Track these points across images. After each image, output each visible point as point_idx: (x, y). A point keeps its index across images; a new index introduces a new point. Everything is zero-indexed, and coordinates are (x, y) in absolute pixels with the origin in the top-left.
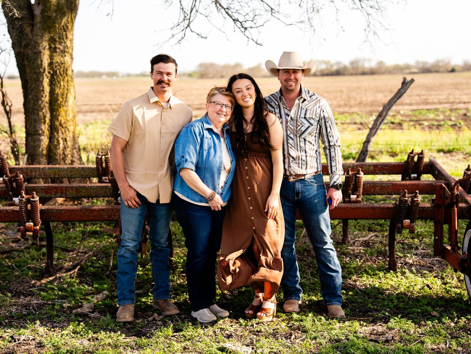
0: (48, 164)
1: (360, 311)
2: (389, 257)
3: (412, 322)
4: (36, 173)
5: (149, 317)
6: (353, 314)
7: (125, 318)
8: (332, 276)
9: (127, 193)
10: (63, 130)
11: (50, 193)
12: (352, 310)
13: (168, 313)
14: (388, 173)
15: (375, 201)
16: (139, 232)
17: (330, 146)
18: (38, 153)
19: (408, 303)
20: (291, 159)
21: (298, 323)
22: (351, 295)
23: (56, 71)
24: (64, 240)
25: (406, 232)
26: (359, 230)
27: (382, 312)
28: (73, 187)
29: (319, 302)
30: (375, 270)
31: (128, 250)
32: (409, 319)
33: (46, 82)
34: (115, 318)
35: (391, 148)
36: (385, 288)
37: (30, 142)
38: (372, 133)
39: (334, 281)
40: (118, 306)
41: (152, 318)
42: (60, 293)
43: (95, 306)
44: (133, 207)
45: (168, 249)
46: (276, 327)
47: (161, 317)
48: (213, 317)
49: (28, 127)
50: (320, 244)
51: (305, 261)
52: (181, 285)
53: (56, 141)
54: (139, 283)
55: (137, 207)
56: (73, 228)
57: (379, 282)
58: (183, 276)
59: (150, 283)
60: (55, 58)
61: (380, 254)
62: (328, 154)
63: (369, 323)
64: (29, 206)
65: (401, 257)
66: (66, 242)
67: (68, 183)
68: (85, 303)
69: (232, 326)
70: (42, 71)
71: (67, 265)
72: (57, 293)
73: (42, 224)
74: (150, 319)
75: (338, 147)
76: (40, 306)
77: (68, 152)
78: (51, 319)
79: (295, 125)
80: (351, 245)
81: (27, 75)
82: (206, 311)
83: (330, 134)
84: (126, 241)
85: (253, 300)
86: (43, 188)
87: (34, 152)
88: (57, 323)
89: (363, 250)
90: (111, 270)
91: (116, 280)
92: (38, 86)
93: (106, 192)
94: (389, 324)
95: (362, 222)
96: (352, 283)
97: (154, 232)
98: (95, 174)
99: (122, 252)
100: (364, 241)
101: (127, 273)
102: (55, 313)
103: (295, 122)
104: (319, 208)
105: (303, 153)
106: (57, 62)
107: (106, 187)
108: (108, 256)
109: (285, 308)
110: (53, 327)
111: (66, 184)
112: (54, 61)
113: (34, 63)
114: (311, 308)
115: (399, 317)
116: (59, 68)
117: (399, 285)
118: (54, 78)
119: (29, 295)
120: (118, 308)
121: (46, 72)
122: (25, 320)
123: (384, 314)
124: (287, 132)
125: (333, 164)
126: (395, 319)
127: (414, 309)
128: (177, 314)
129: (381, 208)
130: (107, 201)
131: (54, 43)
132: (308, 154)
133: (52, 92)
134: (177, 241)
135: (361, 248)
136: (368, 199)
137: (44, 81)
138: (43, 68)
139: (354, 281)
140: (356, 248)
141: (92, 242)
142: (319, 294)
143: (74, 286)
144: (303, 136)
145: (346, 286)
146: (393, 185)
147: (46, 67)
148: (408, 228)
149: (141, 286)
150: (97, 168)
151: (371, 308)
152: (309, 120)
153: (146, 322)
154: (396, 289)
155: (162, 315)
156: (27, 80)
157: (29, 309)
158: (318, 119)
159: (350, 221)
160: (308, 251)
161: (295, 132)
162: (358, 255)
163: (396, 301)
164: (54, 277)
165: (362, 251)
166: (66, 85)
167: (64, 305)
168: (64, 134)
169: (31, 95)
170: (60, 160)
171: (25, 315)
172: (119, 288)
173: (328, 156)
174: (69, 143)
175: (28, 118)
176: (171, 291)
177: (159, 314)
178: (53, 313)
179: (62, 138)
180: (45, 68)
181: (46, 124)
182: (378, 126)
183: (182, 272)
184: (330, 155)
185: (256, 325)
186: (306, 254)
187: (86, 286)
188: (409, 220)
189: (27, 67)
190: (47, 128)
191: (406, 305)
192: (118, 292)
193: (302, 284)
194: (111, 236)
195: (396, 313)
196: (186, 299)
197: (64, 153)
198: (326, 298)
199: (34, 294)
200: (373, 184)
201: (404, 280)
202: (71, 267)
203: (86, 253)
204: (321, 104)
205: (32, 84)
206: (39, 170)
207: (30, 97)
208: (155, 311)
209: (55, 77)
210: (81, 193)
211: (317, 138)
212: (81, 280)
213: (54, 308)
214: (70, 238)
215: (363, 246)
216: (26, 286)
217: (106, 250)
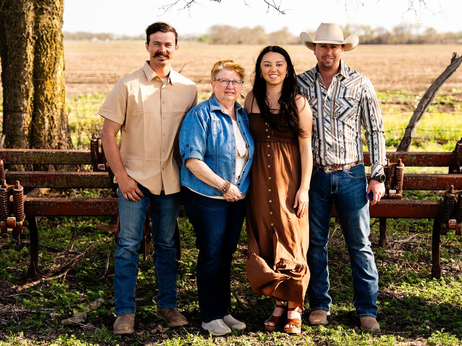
0: (31, 148)
1: (398, 324)
2: (432, 262)
3: (456, 337)
4: (18, 158)
5: (152, 329)
6: (389, 328)
7: (124, 329)
8: (367, 283)
9: (127, 184)
10: (49, 106)
11: (36, 182)
12: (388, 323)
13: (174, 324)
14: (433, 164)
15: (418, 196)
16: (140, 229)
17: (372, 131)
18: (18, 133)
19: (452, 315)
20: (327, 146)
21: (325, 338)
22: (387, 305)
23: (43, 36)
24: (50, 238)
25: (452, 233)
26: (399, 230)
27: (422, 326)
28: (63, 175)
29: (351, 313)
30: (416, 277)
31: (128, 250)
32: (453, 334)
33: (30, 49)
34: (112, 329)
35: (440, 134)
36: (426, 297)
37: (9, 120)
38: (416, 117)
39: (369, 289)
40: (115, 316)
41: (155, 330)
42: (46, 300)
43: (88, 316)
44: (134, 200)
45: (174, 249)
46: (300, 342)
47: (166, 329)
48: (227, 330)
49: (7, 102)
50: (356, 245)
51: (336, 266)
52: (189, 292)
53: (40, 120)
54: (141, 289)
55: (138, 200)
56: (60, 224)
57: (421, 292)
58: (192, 281)
59: (153, 290)
60: (41, 21)
61: (422, 259)
62: (370, 141)
63: (407, 338)
64: (11, 197)
65: (446, 263)
66: (52, 240)
67: (54, 170)
68: (75, 311)
69: (249, 340)
70: (25, 36)
71: (55, 267)
72: (42, 301)
73: (25, 219)
74: (153, 331)
75: (382, 133)
76: (23, 316)
77: (55, 133)
78: (35, 331)
79: (332, 106)
80: (389, 248)
81: (7, 40)
82: (219, 322)
83: (373, 118)
84: (125, 240)
85: (273, 310)
86: (27, 176)
87: (13, 132)
88: (43, 335)
89: (403, 254)
90: (107, 274)
91: (112, 286)
92: (19, 53)
93: (102, 182)
94: (430, 339)
95: (403, 221)
96: (389, 292)
97: (157, 230)
98: (89, 160)
99: (120, 252)
100: (405, 243)
101: (126, 278)
102: (41, 323)
103: (332, 102)
104: (357, 204)
105: (341, 140)
106: (44, 26)
107: (102, 176)
108: (103, 257)
109: (310, 320)
110: (39, 340)
111: (52, 171)
112: (40, 25)
113: (15, 26)
114: (341, 320)
115: (442, 331)
116: (46, 32)
117: (443, 294)
118: (40, 45)
119: (10, 302)
120: (115, 318)
121: (30, 38)
122: (4, 331)
123: (425, 328)
124: (323, 115)
125: (376, 152)
126: (437, 333)
127: (459, 322)
128: (184, 326)
129: (424, 205)
130: (101, 192)
131: (40, 3)
132: (346, 141)
133: (37, 61)
134: (185, 240)
135: (400, 251)
136: (411, 195)
137: (27, 49)
138: (26, 33)
139: (391, 290)
140: (395, 251)
141: (84, 241)
142: (351, 304)
143: (62, 292)
144: (341, 119)
145: (382, 295)
146: (438, 178)
147: (30, 31)
148: (454, 229)
149: (143, 293)
150: (92, 154)
151: (410, 321)
152: (349, 101)
153: (148, 335)
154: (439, 299)
155: (168, 327)
156: (7, 47)
157: (10, 319)
158: (359, 100)
159: (388, 220)
160: (339, 254)
161: (332, 115)
162: (397, 260)
163: (439, 313)
164: (39, 282)
165: (401, 255)
166: (53, 53)
167: (51, 314)
168: (51, 111)
169: (11, 63)
170: (45, 143)
171: (4, 325)
172: (117, 295)
173: (370, 143)
174: (55, 122)
175: (7, 92)
176: (179, 299)
177: (164, 326)
178: (38, 323)
179: (48, 116)
180: (28, 33)
181: (29, 99)
182: (423, 108)
183: (191, 277)
184: (372, 142)
185: (277, 340)
186: (337, 258)
187: (78, 293)
188: (455, 220)
189: (7, 31)
190: (29, 104)
191: (450, 317)
192: (116, 300)
193: (330, 293)
194: (106, 234)
195: (439, 327)
196: (195, 309)
197: (50, 134)
198: (359, 309)
199: (15, 301)
200: (415, 177)
201: (449, 289)
202: (59, 270)
203: (76, 254)
204: (363, 83)
205: (13, 51)
206: (22, 155)
207: (10, 66)
208: (158, 322)
209: (41, 43)
210: (73, 183)
211: (357, 122)
212: (71, 286)
213: (39, 318)
214: (57, 236)
215: (403, 249)
216: (6, 291)
217: (100, 250)
